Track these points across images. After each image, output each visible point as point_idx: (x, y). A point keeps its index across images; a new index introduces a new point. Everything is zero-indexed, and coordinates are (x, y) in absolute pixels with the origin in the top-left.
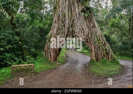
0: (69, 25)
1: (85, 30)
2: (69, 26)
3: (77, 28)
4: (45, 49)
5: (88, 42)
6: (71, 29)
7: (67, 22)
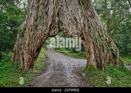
0: (54, 12)
1: (78, 21)
2: (54, 14)
3: (66, 18)
4: (14, 49)
6: (57, 19)
7: (51, 7)
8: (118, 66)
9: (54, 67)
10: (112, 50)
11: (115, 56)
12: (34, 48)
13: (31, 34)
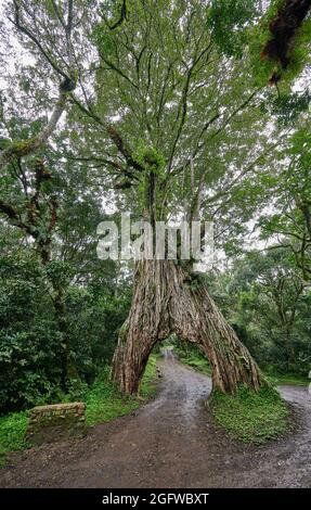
0: (162, 307)
1: (193, 317)
2: (162, 310)
3: (178, 313)
4: (113, 360)
5: (202, 343)
6: (166, 316)
7: (159, 300)
8: (257, 388)
9: (169, 394)
10: (243, 360)
11: (248, 372)
12: (138, 359)
13: (135, 337)
